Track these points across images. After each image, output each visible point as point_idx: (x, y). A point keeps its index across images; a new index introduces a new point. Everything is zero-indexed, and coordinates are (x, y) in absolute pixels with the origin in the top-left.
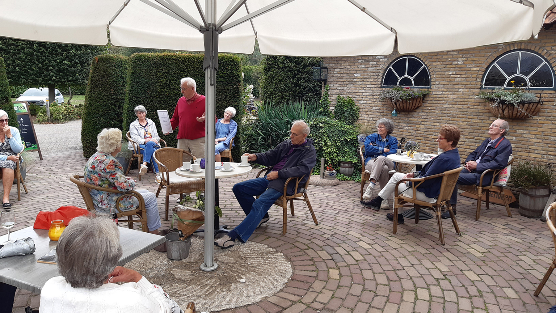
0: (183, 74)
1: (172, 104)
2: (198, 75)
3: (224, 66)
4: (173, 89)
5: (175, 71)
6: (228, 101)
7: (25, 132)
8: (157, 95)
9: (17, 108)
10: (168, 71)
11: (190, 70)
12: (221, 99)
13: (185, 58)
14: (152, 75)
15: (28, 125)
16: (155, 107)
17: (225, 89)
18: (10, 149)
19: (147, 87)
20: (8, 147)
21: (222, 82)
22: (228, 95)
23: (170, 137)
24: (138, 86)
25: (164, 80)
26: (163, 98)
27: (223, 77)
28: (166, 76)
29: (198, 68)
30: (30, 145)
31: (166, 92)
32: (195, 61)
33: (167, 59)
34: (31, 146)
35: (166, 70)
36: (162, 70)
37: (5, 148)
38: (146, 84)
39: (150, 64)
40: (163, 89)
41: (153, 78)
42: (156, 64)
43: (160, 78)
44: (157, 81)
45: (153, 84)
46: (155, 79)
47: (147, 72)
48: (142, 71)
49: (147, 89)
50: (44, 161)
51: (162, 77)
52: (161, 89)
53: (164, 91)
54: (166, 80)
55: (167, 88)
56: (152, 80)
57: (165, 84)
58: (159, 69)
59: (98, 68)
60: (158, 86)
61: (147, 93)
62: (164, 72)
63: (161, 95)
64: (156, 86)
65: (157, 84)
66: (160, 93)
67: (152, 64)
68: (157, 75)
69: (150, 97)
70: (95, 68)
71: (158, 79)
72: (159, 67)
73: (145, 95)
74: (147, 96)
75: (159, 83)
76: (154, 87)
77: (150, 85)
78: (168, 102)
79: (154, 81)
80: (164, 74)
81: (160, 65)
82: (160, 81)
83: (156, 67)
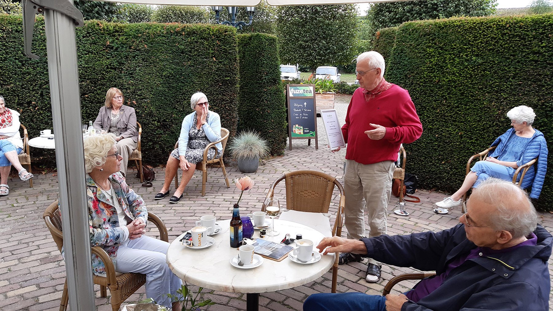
0: (467, 49)
1: (442, 97)
2: (493, 49)
3: (545, 33)
4: (447, 72)
5: (455, 45)
6: (543, 96)
7: (306, 118)
8: (421, 82)
9: (303, 91)
10: (444, 45)
11: (481, 42)
12: (529, 91)
13: (475, 23)
14: (419, 53)
15: (310, 110)
16: (417, 99)
17: (540, 75)
18: (206, 137)
19: (409, 70)
20: (203, 135)
21: (536, 61)
22: (544, 86)
23: (431, 146)
24: (398, 68)
25: (434, 60)
26: (430, 86)
27: (539, 53)
28: (439, 54)
29: (495, 39)
30: (308, 131)
31: (435, 77)
32: (491, 27)
33: (446, 26)
34: (309, 133)
35: (441, 43)
36: (435, 44)
37: (201, 135)
38: (409, 65)
39: (420, 35)
40: (431, 72)
41: (420, 56)
42: (428, 36)
43: (430, 57)
44: (424, 61)
45: (418, 65)
46: (422, 58)
47: (413, 48)
48: (407, 47)
49: (408, 73)
50: (319, 150)
51: (433, 55)
52: (428, 72)
53: (432, 75)
54: (439, 60)
55: (437, 72)
56: (417, 60)
57: (435, 65)
58: (430, 42)
59: (378, 46)
60: (425, 69)
61: (409, 79)
62: (437, 48)
63: (427, 82)
64: (422, 68)
65: (424, 65)
66: (427, 79)
67: (422, 36)
68: (427, 51)
69: (411, 85)
70: (375, 46)
71: (427, 58)
72: (431, 40)
73: (406, 81)
74: (408, 83)
75: (427, 63)
76: (418, 70)
77: (413, 67)
78: (436, 93)
79: (420, 61)
80: (436, 51)
81: (434, 36)
82: (430, 61)
83: (426, 41)
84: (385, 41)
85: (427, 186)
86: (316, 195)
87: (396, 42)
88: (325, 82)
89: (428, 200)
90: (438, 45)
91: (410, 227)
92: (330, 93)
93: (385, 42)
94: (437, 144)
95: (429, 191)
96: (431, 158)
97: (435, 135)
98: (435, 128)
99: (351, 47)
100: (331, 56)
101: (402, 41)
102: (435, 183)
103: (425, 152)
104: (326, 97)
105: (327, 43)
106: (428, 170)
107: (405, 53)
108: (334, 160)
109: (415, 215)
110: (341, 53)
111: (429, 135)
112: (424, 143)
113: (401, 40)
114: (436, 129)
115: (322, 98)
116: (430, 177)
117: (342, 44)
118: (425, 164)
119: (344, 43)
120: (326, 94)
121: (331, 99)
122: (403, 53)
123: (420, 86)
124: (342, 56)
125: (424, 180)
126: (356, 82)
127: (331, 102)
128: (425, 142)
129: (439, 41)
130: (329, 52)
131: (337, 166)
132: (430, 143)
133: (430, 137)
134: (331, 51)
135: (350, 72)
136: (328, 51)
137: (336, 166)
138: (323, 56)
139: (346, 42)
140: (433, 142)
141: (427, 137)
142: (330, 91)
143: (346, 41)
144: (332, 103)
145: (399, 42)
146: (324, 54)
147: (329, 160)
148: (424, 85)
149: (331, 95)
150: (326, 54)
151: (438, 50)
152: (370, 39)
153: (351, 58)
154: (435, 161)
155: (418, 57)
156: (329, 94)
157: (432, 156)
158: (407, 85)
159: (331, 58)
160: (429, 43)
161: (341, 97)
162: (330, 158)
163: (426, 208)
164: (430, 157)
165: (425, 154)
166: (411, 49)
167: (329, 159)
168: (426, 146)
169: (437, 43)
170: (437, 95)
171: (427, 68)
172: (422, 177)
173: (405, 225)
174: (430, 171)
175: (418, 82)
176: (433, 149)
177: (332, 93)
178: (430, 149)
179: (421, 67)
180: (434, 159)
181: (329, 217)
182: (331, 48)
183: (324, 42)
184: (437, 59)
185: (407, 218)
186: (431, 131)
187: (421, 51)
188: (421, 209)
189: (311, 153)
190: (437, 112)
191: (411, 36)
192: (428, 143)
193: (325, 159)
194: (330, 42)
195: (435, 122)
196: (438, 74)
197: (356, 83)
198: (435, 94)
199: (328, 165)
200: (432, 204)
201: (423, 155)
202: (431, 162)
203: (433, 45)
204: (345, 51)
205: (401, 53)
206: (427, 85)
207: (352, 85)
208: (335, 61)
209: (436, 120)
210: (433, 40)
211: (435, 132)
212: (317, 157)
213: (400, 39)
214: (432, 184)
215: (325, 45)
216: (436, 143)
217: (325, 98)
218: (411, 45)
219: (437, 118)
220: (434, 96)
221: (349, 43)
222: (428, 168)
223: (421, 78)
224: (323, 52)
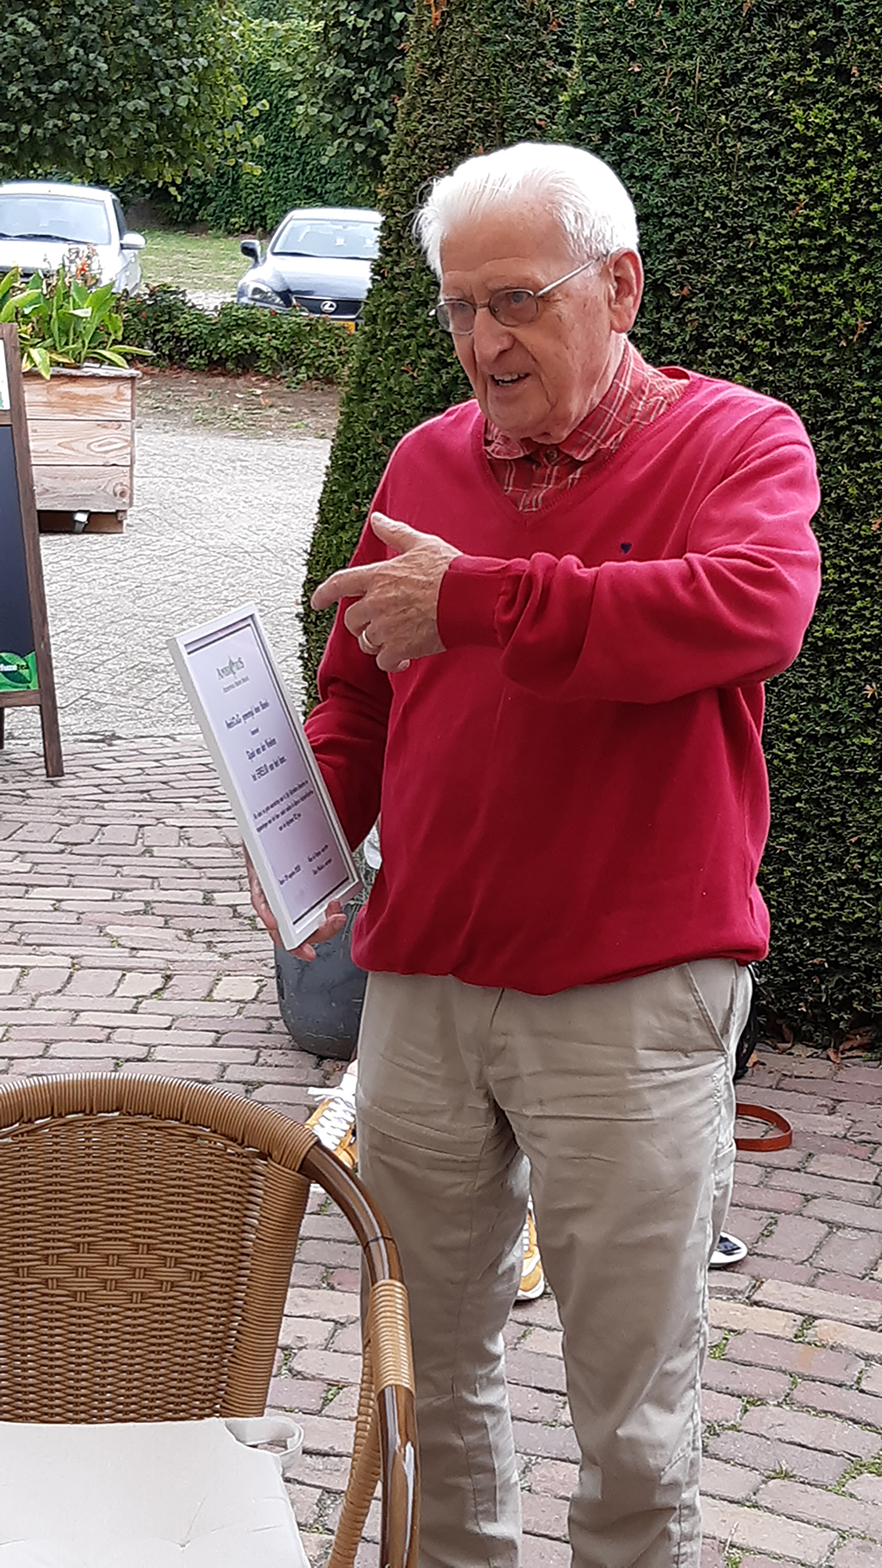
14: (741, 134)
19: (680, 253)
23: (838, 761)
25: (838, 186)
26: (817, 362)
31: (848, 296)
36: (842, 74)
38: (673, 214)
39: (738, 12)
40: (823, 268)
41: (748, 157)
42: (795, 17)
43: (811, 163)
44: (774, 190)
45: (736, 215)
46: (756, 169)
47: (700, 98)
48: (656, 91)
49: (672, 272)
50: (68, 785)
51: (831, 150)
52: (804, 268)
53: (831, 288)
54: (868, 183)
55: (859, 264)
56: (728, 184)
57: (846, 220)
58: (809, 63)
59: (437, 73)
60: (783, 242)
61: (677, 308)
62: (852, 101)
63: (796, 329)
64: (763, 237)
65: (774, 219)
66: (793, 314)
67: (750, 15)
68: (787, 123)
69: (695, 352)
70: (419, 71)
71: (789, 170)
72: (815, 48)
73: (658, 329)
74: (672, 337)
75: (792, 206)
76: (738, 250)
77: (705, 229)
78: (857, 411)
79: (744, 190)
80: (848, 122)
81: (831, 23)
82: (809, 190)
83: (782, 50)
84: (484, 41)
85: (814, 1020)
86: (167, 1273)
87: (585, 53)
88: (67, 295)
89: (837, 1124)
90: (856, 85)
91: (772, 1354)
92: (104, 371)
93: (488, 49)
94: (872, 748)
95: (830, 1052)
96: (841, 838)
97: (860, 689)
98: (858, 640)
99: (202, 61)
100: (75, 117)
101: (625, 49)
102: (867, 1003)
103: (798, 799)
104: (75, 397)
105: (47, 35)
106: (818, 918)
107: (645, 132)
108: (184, 851)
109: (780, 1252)
110: (142, 104)
111: (818, 688)
112: (790, 739)
113: (615, 45)
114: (865, 646)
115: (49, 404)
116: (834, 964)
117: (143, 41)
118: (801, 876)
119: (157, 40)
120: (73, 378)
121: (110, 414)
122: (631, 129)
123: (753, 358)
124: (150, 119)
125: (795, 986)
126: (241, 293)
127: (110, 434)
128: (798, 734)
129: (867, 54)
130: (63, 92)
131: (208, 901)
132: (829, 737)
133: (826, 701)
134: (75, 86)
135: (194, 221)
136: (57, 86)
137: (199, 897)
138: (24, 115)
139: (169, 33)
140: (848, 734)
141: (809, 700)
142: (100, 361)
143: (169, 23)
144: (115, 438)
145: (602, 57)
146: (29, 103)
147: (147, 860)
148: (776, 350)
149: (111, 388)
150: (43, 107)
151: (859, 114)
152: (318, 18)
153: (204, 135)
154: (861, 856)
155: (729, 164)
156: (93, 377)
157: (844, 824)
158: (669, 351)
159: (76, 132)
160: (800, 71)
161: (157, 388)
162: (152, 836)
163: (843, 1190)
164: (833, 833)
165: (799, 815)
166: (684, 103)
167: (148, 851)
168: (800, 759)
169: (854, 70)
170: (861, 422)
171: (794, 235)
172: (782, 962)
173: (737, 1347)
174: (830, 923)
175: (740, 335)
176: (846, 777)
177: (113, 372)
178: (828, 776)
179: (755, 228)
180: (858, 843)
181: (278, 1443)
182: (75, 67)
183: (30, 27)
184: (859, 179)
185: (740, 1281)
186: (830, 662)
187: (752, 119)
188: (808, 1198)
189: (17, 811)
190: (865, 531)
191: (682, 12)
192: (813, 738)
193: (119, 849)
194: (62, 29)
195: (852, 600)
196: (867, 277)
197: (244, 300)
198: (849, 411)
199: (150, 895)
200: (866, 1149)
201: (788, 819)
202: (838, 863)
203: (829, 79)
204: (165, 91)
205: (620, 130)
206: (796, 355)
207: (225, 310)
208: (104, 154)
209: (863, 587)
210: (824, 46)
211: (860, 667)
212: (67, 835)
213: (608, 36)
214: (846, 1005)
215: (37, 45)
216: (870, 742)
217: (71, 404)
218: (683, 77)
219: (867, 574)
220: (843, 429)
221: (185, 37)
222: (821, 905)
223: (755, 305)
224: (27, 91)
